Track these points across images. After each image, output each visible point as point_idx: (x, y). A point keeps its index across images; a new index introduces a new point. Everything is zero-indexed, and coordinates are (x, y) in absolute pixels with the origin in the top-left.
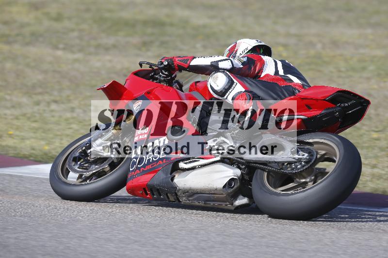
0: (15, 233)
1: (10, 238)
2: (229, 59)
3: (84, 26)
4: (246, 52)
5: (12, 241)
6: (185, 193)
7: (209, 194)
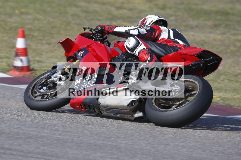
0: (125, 140)
1: (122, 143)
3: (179, 13)
5: (123, 145)
6: (105, 108)
7: (119, 109)
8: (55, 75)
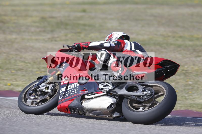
2: (108, 42)
4: (117, 38)
6: (88, 110)
7: (100, 111)
8: (43, 84)
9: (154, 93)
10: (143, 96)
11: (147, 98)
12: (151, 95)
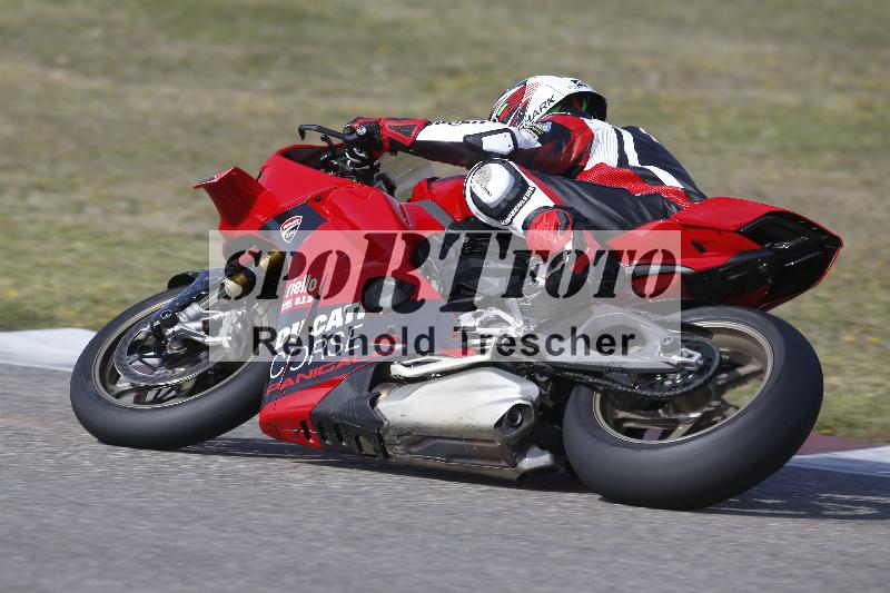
6: (402, 435)
7: (460, 439)
8: (194, 309)
9: (716, 362)
10: (664, 374)
11: (684, 384)
12: (701, 370)
